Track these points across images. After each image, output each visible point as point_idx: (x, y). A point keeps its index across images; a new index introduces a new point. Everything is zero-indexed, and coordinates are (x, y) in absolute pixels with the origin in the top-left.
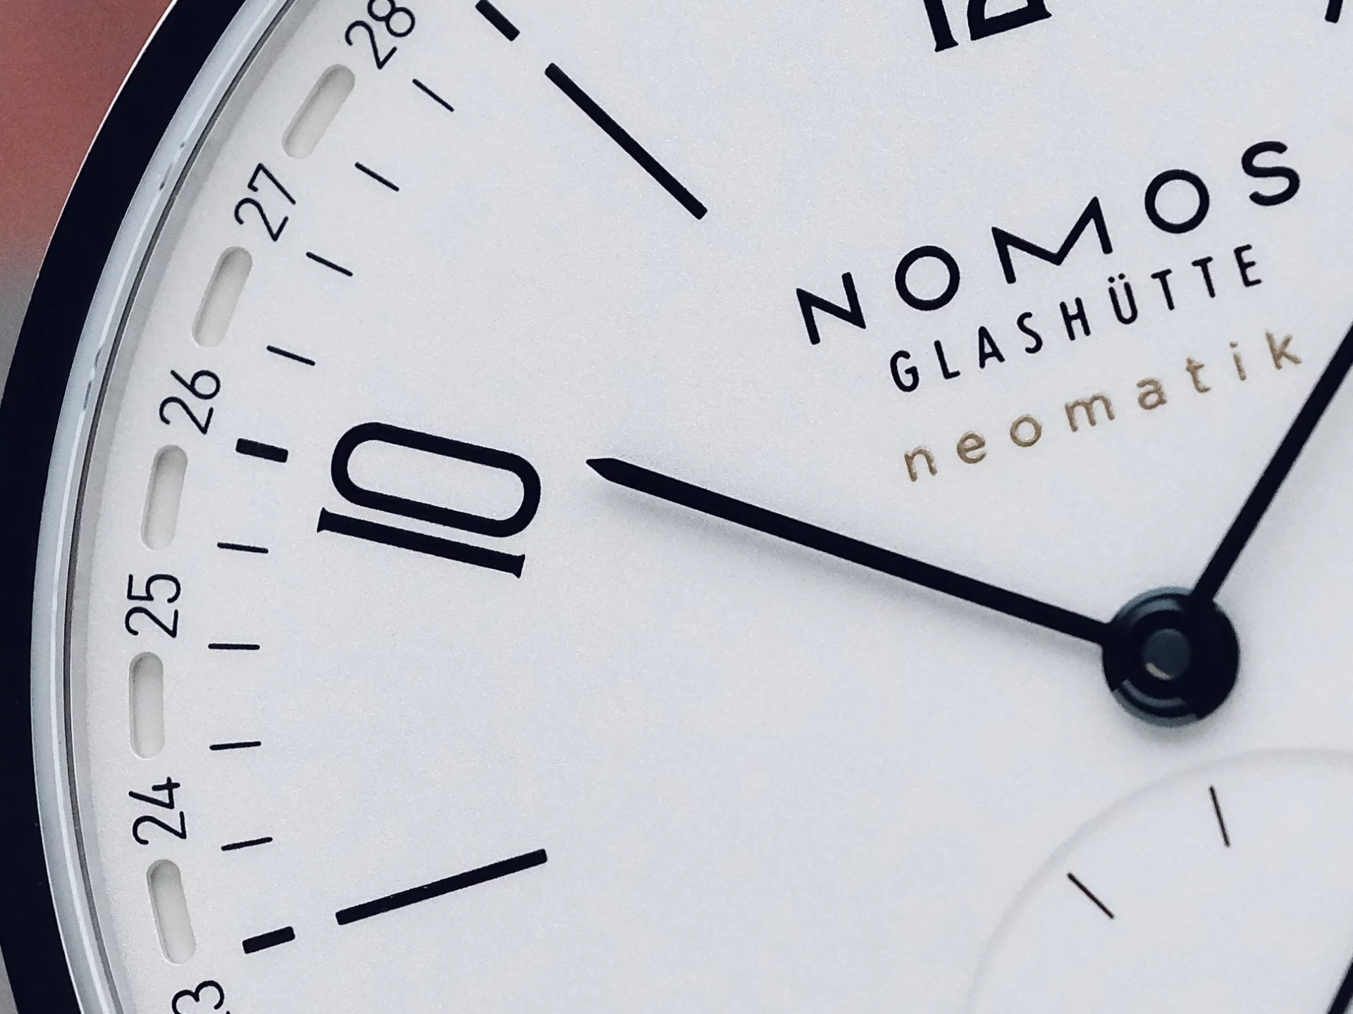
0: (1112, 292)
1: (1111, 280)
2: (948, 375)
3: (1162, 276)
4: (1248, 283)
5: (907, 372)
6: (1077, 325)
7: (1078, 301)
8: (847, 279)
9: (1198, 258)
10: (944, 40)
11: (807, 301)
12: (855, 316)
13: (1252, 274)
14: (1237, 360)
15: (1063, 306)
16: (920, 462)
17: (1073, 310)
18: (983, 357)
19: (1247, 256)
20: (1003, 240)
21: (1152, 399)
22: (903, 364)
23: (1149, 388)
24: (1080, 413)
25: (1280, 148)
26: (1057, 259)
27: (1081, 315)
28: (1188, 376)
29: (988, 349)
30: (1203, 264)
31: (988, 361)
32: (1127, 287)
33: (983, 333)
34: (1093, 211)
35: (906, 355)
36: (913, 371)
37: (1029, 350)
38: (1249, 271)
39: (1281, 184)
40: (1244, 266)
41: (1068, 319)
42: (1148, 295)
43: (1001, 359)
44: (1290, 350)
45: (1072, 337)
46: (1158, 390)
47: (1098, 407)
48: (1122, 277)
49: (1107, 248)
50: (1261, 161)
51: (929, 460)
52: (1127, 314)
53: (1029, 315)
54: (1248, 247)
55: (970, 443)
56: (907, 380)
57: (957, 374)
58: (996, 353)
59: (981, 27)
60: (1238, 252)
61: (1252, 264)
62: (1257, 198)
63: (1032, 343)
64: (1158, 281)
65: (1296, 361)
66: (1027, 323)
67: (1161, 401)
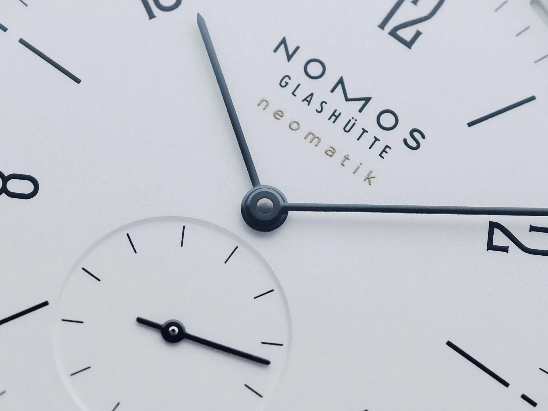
0: (350, 121)
1: (353, 118)
2: (293, 94)
3: (364, 131)
4: (380, 155)
5: (286, 82)
6: (334, 118)
7: (340, 114)
8: (298, 48)
9: (377, 137)
10: (382, 26)
11: (284, 42)
12: (289, 57)
13: (384, 154)
14: (358, 168)
15: (336, 111)
16: (264, 103)
17: (337, 114)
18: (305, 99)
19: (387, 150)
20: (341, 81)
21: (329, 153)
22: (286, 79)
23: (332, 150)
24: (311, 136)
25: (423, 137)
26: (347, 100)
27: (337, 117)
28: (343, 158)
29: (308, 99)
30: (376, 139)
31: (305, 101)
32: (354, 124)
33: (312, 95)
34: (367, 100)
35: (290, 79)
36: (287, 84)
37: (317, 110)
38: (384, 153)
39: (414, 144)
40: (384, 151)
41: (333, 114)
42: (357, 131)
43: (309, 105)
44: (372, 180)
45: (329, 119)
46: (333, 153)
47: (316, 140)
48: (356, 120)
49: (360, 111)
50: (416, 135)
51: (267, 106)
52: (347, 129)
53: (326, 103)
54: (390, 148)
55: (280, 113)
56: (283, 84)
57: (295, 96)
58: (309, 102)
59: (393, 33)
60: (387, 146)
61: (387, 153)
62: (405, 141)
63: (319, 110)
64: (362, 131)
65: (370, 183)
66: (324, 104)
67: (331, 156)
